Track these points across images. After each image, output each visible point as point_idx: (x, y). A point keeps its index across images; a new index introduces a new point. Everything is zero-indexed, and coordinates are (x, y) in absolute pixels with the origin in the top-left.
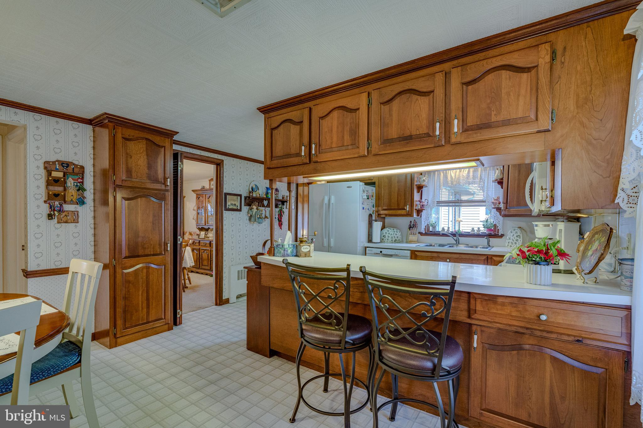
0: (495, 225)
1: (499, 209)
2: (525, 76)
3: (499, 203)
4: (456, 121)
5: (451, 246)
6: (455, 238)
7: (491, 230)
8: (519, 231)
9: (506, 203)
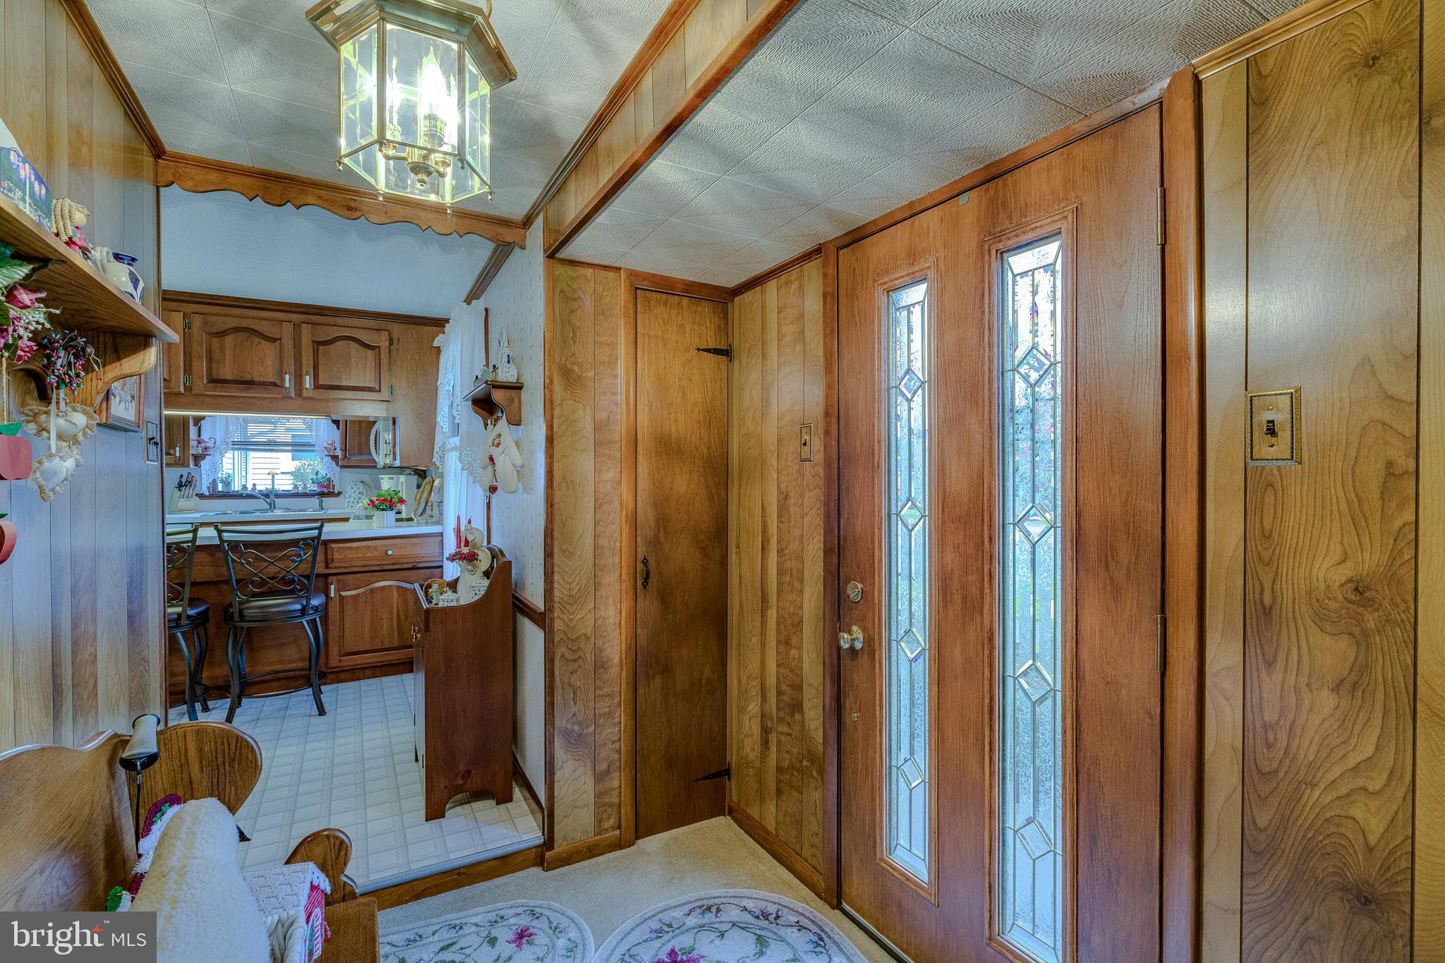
0: (329, 480)
1: (334, 458)
2: (370, 352)
3: (335, 449)
4: (308, 378)
5: (265, 511)
6: (268, 500)
7: (323, 486)
8: (361, 486)
9: (344, 450)
